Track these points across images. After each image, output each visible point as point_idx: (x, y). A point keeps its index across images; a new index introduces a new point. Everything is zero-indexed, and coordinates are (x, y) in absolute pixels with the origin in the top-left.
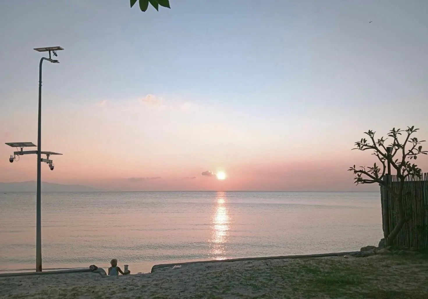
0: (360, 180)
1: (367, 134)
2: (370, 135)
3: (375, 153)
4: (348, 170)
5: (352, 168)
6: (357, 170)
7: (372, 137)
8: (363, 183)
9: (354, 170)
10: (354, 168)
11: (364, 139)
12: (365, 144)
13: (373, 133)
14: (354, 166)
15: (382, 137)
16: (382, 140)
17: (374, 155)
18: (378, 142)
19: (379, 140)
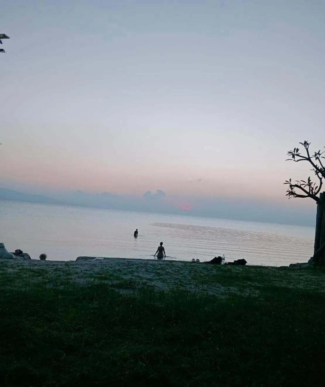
0: (292, 193)
1: (302, 145)
2: (305, 146)
3: (314, 169)
4: (284, 184)
5: (288, 182)
6: (293, 184)
7: (307, 148)
8: (296, 197)
9: (290, 184)
10: (289, 182)
11: (297, 149)
12: (298, 153)
13: (308, 144)
14: (290, 180)
15: (319, 151)
16: (319, 154)
17: (313, 171)
18: (314, 155)
19: (316, 153)
